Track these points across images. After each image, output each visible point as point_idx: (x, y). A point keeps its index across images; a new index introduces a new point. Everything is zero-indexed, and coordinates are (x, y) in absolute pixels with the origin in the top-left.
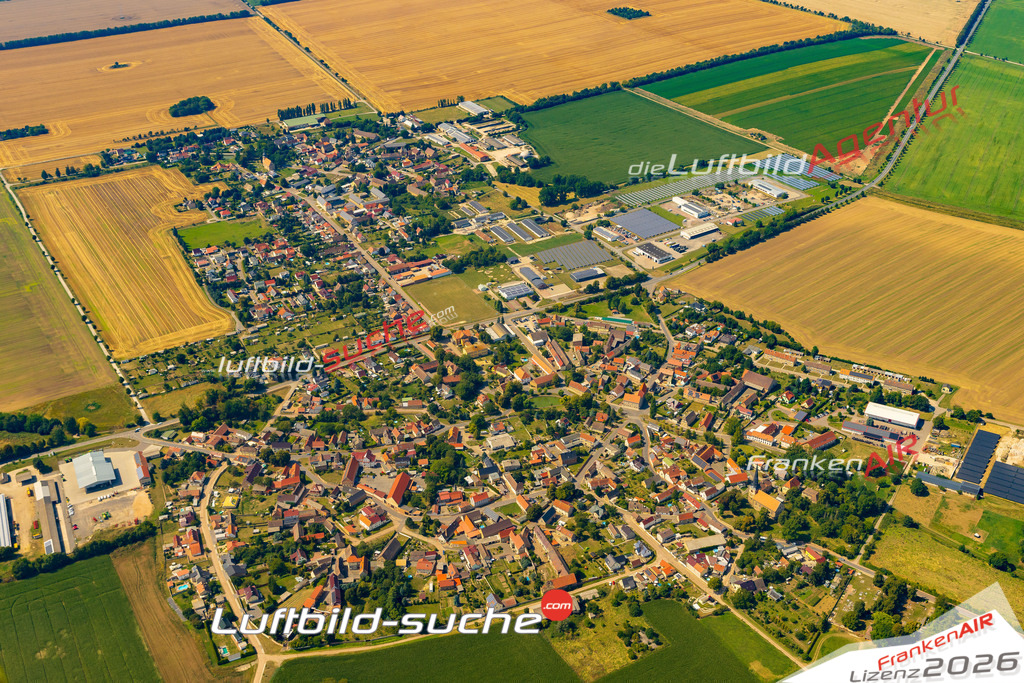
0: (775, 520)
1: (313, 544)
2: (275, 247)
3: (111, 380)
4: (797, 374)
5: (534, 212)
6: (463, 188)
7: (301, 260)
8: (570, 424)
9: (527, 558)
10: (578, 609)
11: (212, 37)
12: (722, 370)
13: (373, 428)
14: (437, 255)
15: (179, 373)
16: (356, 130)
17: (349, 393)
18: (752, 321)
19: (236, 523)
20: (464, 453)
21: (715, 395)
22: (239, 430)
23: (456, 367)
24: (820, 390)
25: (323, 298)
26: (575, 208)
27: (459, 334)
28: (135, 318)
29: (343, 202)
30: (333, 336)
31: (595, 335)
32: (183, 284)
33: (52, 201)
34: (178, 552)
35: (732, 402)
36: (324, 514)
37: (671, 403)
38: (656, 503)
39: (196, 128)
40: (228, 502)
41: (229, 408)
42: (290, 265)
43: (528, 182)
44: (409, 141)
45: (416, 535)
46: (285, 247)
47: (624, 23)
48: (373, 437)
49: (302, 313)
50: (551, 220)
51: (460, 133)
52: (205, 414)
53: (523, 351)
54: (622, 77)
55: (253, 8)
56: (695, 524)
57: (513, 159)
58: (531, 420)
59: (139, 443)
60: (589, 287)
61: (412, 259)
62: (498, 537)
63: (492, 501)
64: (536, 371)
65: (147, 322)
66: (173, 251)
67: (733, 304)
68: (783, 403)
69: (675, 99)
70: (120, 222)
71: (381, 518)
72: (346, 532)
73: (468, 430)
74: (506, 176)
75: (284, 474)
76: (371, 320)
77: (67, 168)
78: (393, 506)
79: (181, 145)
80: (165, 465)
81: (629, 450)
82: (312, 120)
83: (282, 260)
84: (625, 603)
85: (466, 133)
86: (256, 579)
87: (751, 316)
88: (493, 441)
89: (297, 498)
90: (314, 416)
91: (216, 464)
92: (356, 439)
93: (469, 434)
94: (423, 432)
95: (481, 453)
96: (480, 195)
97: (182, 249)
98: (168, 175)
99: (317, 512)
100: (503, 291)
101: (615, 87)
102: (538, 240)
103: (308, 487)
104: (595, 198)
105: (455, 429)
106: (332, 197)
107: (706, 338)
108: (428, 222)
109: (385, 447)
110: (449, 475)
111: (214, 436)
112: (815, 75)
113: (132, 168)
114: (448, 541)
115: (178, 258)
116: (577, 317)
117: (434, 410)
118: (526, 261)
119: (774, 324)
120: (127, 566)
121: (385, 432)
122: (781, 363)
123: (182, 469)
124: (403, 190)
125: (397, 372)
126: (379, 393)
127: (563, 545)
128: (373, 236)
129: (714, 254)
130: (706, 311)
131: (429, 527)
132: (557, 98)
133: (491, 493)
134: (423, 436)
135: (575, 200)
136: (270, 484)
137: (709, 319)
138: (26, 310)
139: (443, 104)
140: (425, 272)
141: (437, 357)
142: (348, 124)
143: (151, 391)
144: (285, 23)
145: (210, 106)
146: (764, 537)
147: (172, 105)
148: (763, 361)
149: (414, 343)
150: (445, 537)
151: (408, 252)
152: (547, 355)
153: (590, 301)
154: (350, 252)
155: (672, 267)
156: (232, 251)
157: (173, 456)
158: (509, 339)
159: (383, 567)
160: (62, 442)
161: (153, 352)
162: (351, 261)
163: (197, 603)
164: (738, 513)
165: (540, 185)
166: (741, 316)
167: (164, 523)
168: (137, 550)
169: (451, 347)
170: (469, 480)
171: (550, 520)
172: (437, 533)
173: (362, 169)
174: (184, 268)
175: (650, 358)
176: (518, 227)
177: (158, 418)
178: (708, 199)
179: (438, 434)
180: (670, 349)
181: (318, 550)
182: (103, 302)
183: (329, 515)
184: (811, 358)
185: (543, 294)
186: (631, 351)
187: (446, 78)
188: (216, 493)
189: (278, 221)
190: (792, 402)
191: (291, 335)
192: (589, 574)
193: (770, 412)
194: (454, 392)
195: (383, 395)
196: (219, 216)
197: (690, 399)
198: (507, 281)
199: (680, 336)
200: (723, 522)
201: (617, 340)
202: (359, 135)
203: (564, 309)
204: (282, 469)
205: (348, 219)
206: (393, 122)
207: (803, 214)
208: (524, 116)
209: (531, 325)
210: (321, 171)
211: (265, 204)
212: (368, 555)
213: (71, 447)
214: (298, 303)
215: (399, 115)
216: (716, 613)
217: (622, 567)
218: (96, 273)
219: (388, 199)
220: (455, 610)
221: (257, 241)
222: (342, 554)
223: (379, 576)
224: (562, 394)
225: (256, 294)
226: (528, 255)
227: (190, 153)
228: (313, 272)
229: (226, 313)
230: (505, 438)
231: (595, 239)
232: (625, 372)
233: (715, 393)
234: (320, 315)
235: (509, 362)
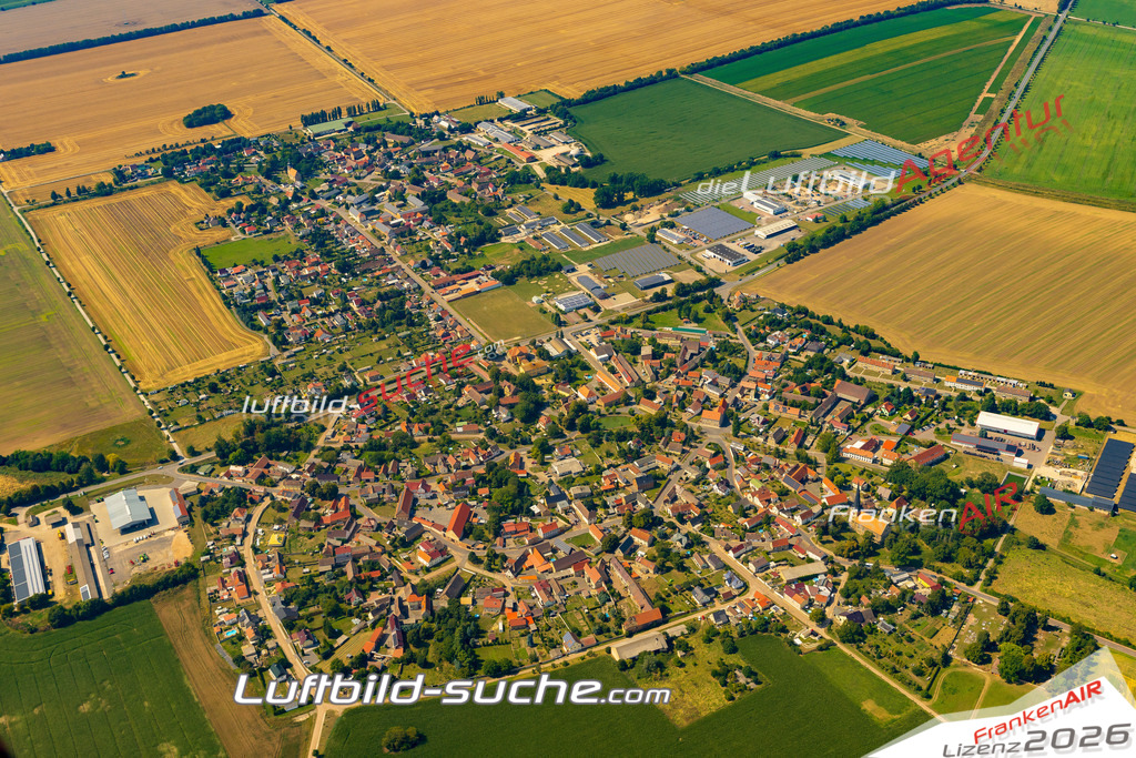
0: (882, 545)
1: (368, 583)
2: (307, 264)
4: (896, 383)
5: (589, 216)
6: (508, 192)
7: (336, 277)
8: (644, 446)
9: (605, 593)
10: (666, 647)
11: (225, 40)
12: (811, 382)
13: (426, 456)
14: (485, 266)
15: (211, 403)
16: (387, 133)
17: (398, 419)
18: (841, 326)
19: (284, 562)
20: (528, 480)
21: (804, 409)
22: (281, 462)
23: (513, 387)
24: (924, 400)
25: (363, 317)
26: (635, 209)
27: (517, 350)
28: (161, 346)
29: (378, 212)
30: (375, 358)
31: (666, 348)
32: (209, 307)
33: (64, 223)
34: (224, 595)
35: (824, 416)
36: (379, 550)
37: (755, 419)
38: (745, 529)
39: (213, 139)
40: (274, 540)
41: (268, 438)
42: (324, 282)
43: (581, 183)
44: (446, 143)
45: (481, 571)
46: (317, 263)
48: (427, 466)
49: (341, 334)
50: (608, 223)
51: (502, 132)
52: (242, 446)
53: (586, 368)
54: (679, 63)
55: (267, 7)
56: (791, 551)
57: (562, 158)
58: (600, 442)
59: (173, 480)
60: (656, 295)
61: (458, 272)
62: (572, 571)
63: (562, 531)
64: (602, 388)
65: (173, 349)
66: (196, 272)
67: (819, 308)
68: (882, 415)
69: (740, 85)
70: (137, 243)
71: (441, 553)
72: (404, 569)
73: (530, 455)
74: (556, 176)
75: (333, 508)
76: (417, 339)
77: (78, 188)
78: (453, 540)
79: (199, 158)
80: (203, 501)
81: (712, 472)
82: (338, 124)
83: (315, 277)
84: (717, 640)
85: (508, 132)
86: (309, 622)
87: (840, 321)
88: (558, 467)
89: (348, 533)
90: (361, 445)
91: (258, 499)
92: (408, 469)
93: (532, 460)
94: (481, 459)
95: (547, 480)
96: (528, 199)
97: (207, 270)
98: (186, 190)
99: (371, 548)
100: (560, 303)
101: (672, 74)
102: (595, 246)
103: (359, 521)
104: (656, 198)
105: (516, 455)
106: (365, 207)
107: (791, 347)
108: (473, 231)
109: (441, 476)
110: (513, 505)
111: (254, 470)
112: (897, 51)
113: (147, 185)
114: (516, 577)
115: (202, 279)
116: (644, 328)
117: (492, 434)
118: (583, 269)
119: (866, 329)
120: (170, 612)
121: (440, 461)
122: (878, 372)
123: (222, 506)
124: (443, 197)
125: (448, 395)
126: (430, 417)
127: (644, 577)
128: (413, 248)
129: (794, 253)
130: (789, 316)
131: (495, 561)
132: (608, 89)
133: (561, 523)
134: (482, 463)
135: (635, 200)
136: (318, 520)
137: (793, 326)
138: (44, 341)
139: (481, 101)
140: (472, 285)
141: (493, 376)
142: (378, 127)
143: (183, 423)
144: (302, 22)
145: (227, 115)
146: (870, 564)
147: (186, 114)
148: (857, 370)
150: (513, 572)
151: (453, 264)
152: (612, 370)
153: (657, 310)
154: (389, 267)
155: (748, 269)
156: (261, 270)
157: (212, 492)
158: (570, 354)
159: (446, 606)
160: (91, 482)
161: (183, 382)
162: (390, 276)
163: (248, 649)
164: (838, 538)
165: (594, 185)
166: (829, 321)
167: (206, 565)
168: (179, 595)
169: (507, 366)
170: (535, 509)
171: (628, 550)
172: (504, 568)
173: (397, 175)
174: (210, 290)
175: (729, 370)
176: (572, 232)
177: (193, 452)
178: (784, 194)
179: (498, 460)
180: (751, 360)
181: (375, 589)
182: (126, 330)
183: (384, 552)
184: (911, 364)
185: (605, 305)
186: (707, 363)
187: (482, 73)
188: (260, 530)
189: (308, 235)
190: (892, 414)
191: (330, 359)
192: (675, 609)
193: (868, 426)
194: (512, 414)
195: (436, 420)
196: (244, 232)
197: (777, 414)
198: (563, 292)
199: (762, 345)
200: (821, 548)
201: (690, 351)
202: (391, 139)
203: (629, 321)
204: (331, 503)
205: (384, 230)
206: (427, 123)
207: (892, 206)
208: (572, 111)
209: (593, 339)
210: (352, 180)
211: (293, 217)
212: (430, 593)
213: (101, 486)
214: (336, 323)
215: (433, 115)
216: (820, 649)
217: (712, 600)
218: (116, 299)
219: (427, 207)
220: (529, 651)
221: (287, 258)
222: (403, 593)
223: (444, 616)
224: (632, 413)
225: (290, 315)
226: (585, 263)
227: (208, 167)
228: (350, 289)
229: (258, 336)
230: (572, 463)
231: (659, 242)
232: (702, 387)
233: (803, 407)
234: (361, 335)
235: (571, 379)
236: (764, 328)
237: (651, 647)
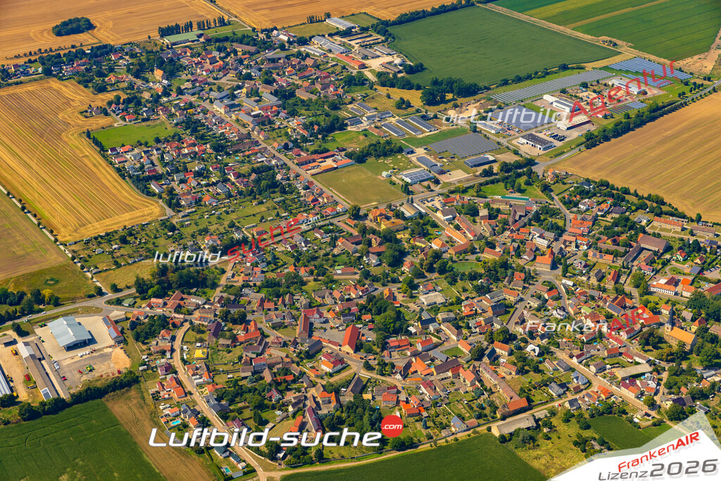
0: (691, 352)
1: (284, 385)
2: (185, 145)
3: (62, 259)
4: (686, 237)
5: (418, 111)
6: (347, 92)
7: (213, 156)
8: (491, 284)
9: (479, 389)
10: (535, 425)
12: (619, 236)
13: (314, 291)
14: (338, 148)
15: (123, 251)
16: (235, 44)
17: (285, 264)
18: (637, 195)
19: (212, 371)
20: (402, 309)
21: (616, 256)
22: (193, 296)
23: (379, 240)
24: (709, 249)
25: (242, 187)
26: (456, 106)
27: (376, 212)
29: (239, 105)
30: (258, 217)
31: (498, 211)
32: (106, 178)
34: (163, 394)
35: (633, 261)
36: (288, 360)
37: (577, 263)
38: (583, 342)
39: (81, 45)
40: (199, 353)
41: (181, 277)
42: (203, 159)
43: (408, 86)
44: (287, 53)
45: (374, 375)
46: (194, 145)
48: (317, 298)
49: (225, 199)
50: (435, 117)
51: (326, 43)
52: (158, 283)
53: (435, 225)
56: (621, 358)
57: (387, 66)
58: (456, 281)
59: (102, 310)
60: (485, 171)
61: (315, 152)
62: (450, 374)
63: (436, 346)
64: (451, 241)
65: (81, 210)
66: (89, 151)
67: (617, 182)
68: (677, 261)
69: (527, 13)
70: (33, 128)
71: (340, 363)
72: (312, 375)
73: (400, 291)
74: (386, 80)
75: (244, 330)
76: (290, 203)
78: (348, 353)
79: (72, 61)
80: (134, 325)
81: (550, 301)
82: (192, 35)
83: (194, 156)
84: (573, 420)
85: (339, 45)
86: (239, 414)
87: (635, 191)
88: (425, 299)
89: (261, 348)
90: (258, 284)
91: (179, 324)
92: (302, 300)
93: (402, 294)
94: (361, 293)
95: (418, 309)
96: (364, 97)
97: (98, 149)
98: (66, 86)
99: (282, 359)
100: (405, 177)
102: (427, 134)
103: (267, 340)
104: (472, 98)
105: (390, 290)
106: (227, 102)
107: (599, 210)
108: (324, 121)
109: (329, 306)
110: (394, 326)
111: (172, 302)
113: (30, 81)
114: (404, 379)
115: (96, 156)
116: (478, 196)
117: (367, 275)
118: (420, 152)
119: (657, 197)
120: (121, 408)
121: (327, 294)
122: (669, 229)
123: (150, 329)
124: (292, 94)
125: (324, 246)
126: (312, 263)
127: (508, 378)
128: (274, 134)
129: (591, 142)
130: (594, 188)
131: (386, 368)
132: (418, 13)
133: (435, 340)
134: (361, 297)
135: (454, 99)
136: (234, 338)
137: (599, 195)
139: (312, 20)
140: (329, 163)
141: (360, 232)
142: (226, 39)
143: (102, 267)
145: (90, 27)
146: (684, 365)
147: (54, 25)
148: (653, 228)
149: (335, 221)
150: (401, 375)
151: (311, 147)
153: (487, 183)
154: (256, 148)
155: (556, 153)
156: (146, 149)
157: (138, 319)
158: (421, 215)
159: (352, 400)
160: (32, 312)
161: (96, 235)
162: (259, 155)
164: (657, 348)
165: (419, 88)
166: (626, 191)
167: (144, 373)
168: (126, 395)
169: (370, 224)
170: (412, 329)
171: (493, 359)
172: (393, 373)
173: (249, 77)
174: (104, 165)
175: (552, 227)
176: (406, 123)
177: (115, 289)
178: (576, 97)
179: (376, 293)
180: (568, 221)
181: (290, 390)
182: (36, 195)
183: (293, 362)
184: (695, 224)
185: (443, 178)
186: (533, 223)
188: (185, 347)
189: (181, 123)
190: (685, 260)
191: (219, 218)
192: (537, 396)
193: (667, 269)
194: (380, 260)
196: (125, 120)
197: (595, 260)
198: (406, 169)
199: (575, 209)
200: (645, 355)
201: (519, 214)
202: (240, 49)
203: (465, 191)
204: (242, 326)
205: (247, 120)
206: (269, 37)
207: (664, 107)
208: (390, 30)
209: (438, 205)
210: (210, 80)
211: (166, 109)
212: (337, 392)
214: (219, 191)
215: (272, 30)
216: (655, 425)
217: (564, 393)
219: (280, 102)
220: (424, 432)
221: (166, 140)
222: (313, 391)
223: (351, 407)
224: (478, 260)
225: (178, 185)
226: (421, 147)
227: (83, 68)
228: (226, 165)
229: (154, 201)
230: (436, 296)
231: (480, 132)
232: (531, 240)
233: (616, 255)
234: (242, 200)
235: (425, 235)
236: (575, 196)
237: (524, 425)
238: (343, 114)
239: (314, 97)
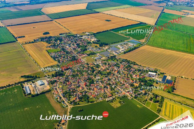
0: (138, 87)
1: (74, 92)
2: (62, 52)
3: (41, 71)
4: (138, 68)
5: (98, 48)
6: (88, 44)
7: (66, 54)
10: (113, 99)
11: (47, 24)
12: (128, 68)
13: (80, 76)
14: (85, 53)
17: (76, 72)
18: (131, 62)
19: (62, 89)
20: (93, 79)
21: (127, 71)
22: (61, 77)
23: (91, 68)
24: (142, 70)
25: (70, 59)
27: (91, 64)
28: (43, 62)
29: (71, 46)
31: (110, 64)
33: (27, 46)
34: (55, 93)
35: (130, 72)
37: (122, 72)
38: (121, 85)
39: (47, 36)
40: (61, 86)
41: (59, 74)
43: (97, 43)
44: (79, 38)
45: (88, 90)
47: (108, 22)
48: (80, 78)
50: (101, 48)
51: (85, 37)
52: (55, 75)
53: (100, 66)
54: (109, 29)
55: (53, 20)
56: (127, 88)
57: (94, 40)
58: (102, 75)
59: (46, 79)
60: (108, 57)
61: (82, 54)
62: (100, 90)
63: (98, 86)
64: (102, 69)
68: (137, 72)
69: (116, 32)
71: (83, 88)
72: (78, 90)
74: (94, 43)
77: (29, 42)
79: (45, 39)
80: (51, 82)
81: (117, 79)
82: (64, 35)
83: (63, 54)
84: (119, 98)
85: (87, 37)
86: (66, 96)
88: (97, 78)
89: (71, 86)
90: (71, 75)
91: (58, 82)
92: (78, 78)
93: (94, 77)
96: (90, 45)
97: (48, 53)
98: (44, 43)
99: (74, 87)
101: (108, 31)
102: (100, 51)
103: (72, 84)
104: (107, 46)
105: (92, 76)
106: (69, 46)
107: (125, 64)
108: (84, 49)
109: (82, 79)
110: (92, 82)
111: (57, 78)
113: (39, 42)
114: (93, 91)
116: (107, 61)
117: (88, 74)
118: (98, 54)
119: (134, 62)
120: (48, 95)
121: (82, 77)
122: (136, 67)
123: (53, 82)
124: (79, 45)
125: (82, 69)
127: (109, 91)
128: (76, 51)
129: (125, 53)
131: (90, 89)
132: (100, 32)
133: (98, 85)
134: (87, 77)
135: (104, 46)
136: (67, 84)
137: (125, 61)
138: (26, 61)
139: (83, 33)
140: (84, 56)
141: (88, 67)
142: (70, 36)
143: (47, 72)
144: (58, 22)
145: (49, 33)
147: (43, 33)
148: (133, 67)
149: (84, 65)
151: (81, 53)
153: (108, 59)
155: (119, 55)
156: (56, 53)
158: (98, 64)
159: (84, 94)
162: (73, 54)
163: (59, 100)
164: (133, 86)
165: (99, 44)
168: (49, 93)
169: (90, 66)
170: (95, 83)
171: (107, 88)
173: (73, 42)
174: (49, 55)
175: (118, 67)
176: (96, 49)
177: (49, 76)
179: (89, 77)
180: (120, 66)
183: (76, 88)
184: (140, 66)
185: (101, 58)
186: (115, 66)
187: (83, 29)
188: (59, 85)
189: (62, 49)
191: (66, 64)
193: (135, 73)
194: (91, 71)
195: (81, 72)
196: (53, 48)
197: (124, 72)
198: (96, 57)
199: (122, 64)
200: (131, 88)
201: (113, 64)
202: (72, 37)
203: (105, 60)
204: (68, 82)
205: (72, 49)
208: (95, 35)
209: (100, 63)
210: (67, 42)
211: (59, 47)
212: (82, 93)
213: (36, 80)
214: (66, 60)
215: (77, 34)
216: (132, 99)
217: (118, 94)
218: (36, 56)
219: (77, 46)
220: (95, 100)
221: (59, 52)
222: (78, 93)
223: (84, 96)
224: (106, 72)
225: (60, 59)
227: (47, 40)
228: (68, 56)
229: (56, 61)
230: (99, 77)
231: (108, 51)
232: (115, 69)
235: (98, 67)
236: (122, 62)
237: (111, 99)
238: (87, 48)
239: (82, 45)
